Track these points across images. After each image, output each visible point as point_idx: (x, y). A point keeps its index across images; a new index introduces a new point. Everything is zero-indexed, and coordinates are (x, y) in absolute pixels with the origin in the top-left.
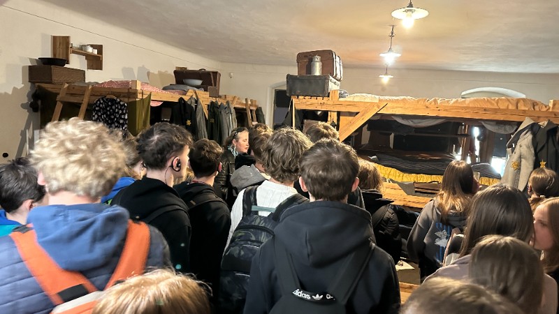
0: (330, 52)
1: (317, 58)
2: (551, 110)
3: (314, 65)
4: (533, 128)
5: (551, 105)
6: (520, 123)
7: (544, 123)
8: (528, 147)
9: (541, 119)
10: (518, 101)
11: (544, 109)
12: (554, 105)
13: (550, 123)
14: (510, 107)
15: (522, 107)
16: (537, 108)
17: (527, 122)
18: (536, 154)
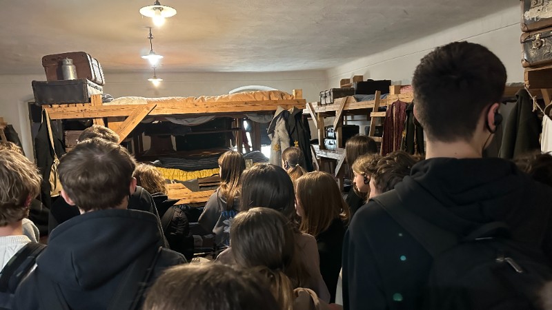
0: (83, 55)
1: (69, 61)
2: (294, 98)
3: (65, 68)
4: (284, 114)
5: (294, 94)
6: (274, 112)
7: (291, 110)
8: (283, 131)
9: (289, 106)
10: (270, 93)
11: (290, 98)
12: (296, 94)
13: (295, 109)
14: (265, 99)
15: (274, 98)
16: (284, 98)
17: (279, 111)
18: (290, 136)
